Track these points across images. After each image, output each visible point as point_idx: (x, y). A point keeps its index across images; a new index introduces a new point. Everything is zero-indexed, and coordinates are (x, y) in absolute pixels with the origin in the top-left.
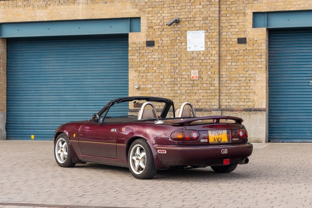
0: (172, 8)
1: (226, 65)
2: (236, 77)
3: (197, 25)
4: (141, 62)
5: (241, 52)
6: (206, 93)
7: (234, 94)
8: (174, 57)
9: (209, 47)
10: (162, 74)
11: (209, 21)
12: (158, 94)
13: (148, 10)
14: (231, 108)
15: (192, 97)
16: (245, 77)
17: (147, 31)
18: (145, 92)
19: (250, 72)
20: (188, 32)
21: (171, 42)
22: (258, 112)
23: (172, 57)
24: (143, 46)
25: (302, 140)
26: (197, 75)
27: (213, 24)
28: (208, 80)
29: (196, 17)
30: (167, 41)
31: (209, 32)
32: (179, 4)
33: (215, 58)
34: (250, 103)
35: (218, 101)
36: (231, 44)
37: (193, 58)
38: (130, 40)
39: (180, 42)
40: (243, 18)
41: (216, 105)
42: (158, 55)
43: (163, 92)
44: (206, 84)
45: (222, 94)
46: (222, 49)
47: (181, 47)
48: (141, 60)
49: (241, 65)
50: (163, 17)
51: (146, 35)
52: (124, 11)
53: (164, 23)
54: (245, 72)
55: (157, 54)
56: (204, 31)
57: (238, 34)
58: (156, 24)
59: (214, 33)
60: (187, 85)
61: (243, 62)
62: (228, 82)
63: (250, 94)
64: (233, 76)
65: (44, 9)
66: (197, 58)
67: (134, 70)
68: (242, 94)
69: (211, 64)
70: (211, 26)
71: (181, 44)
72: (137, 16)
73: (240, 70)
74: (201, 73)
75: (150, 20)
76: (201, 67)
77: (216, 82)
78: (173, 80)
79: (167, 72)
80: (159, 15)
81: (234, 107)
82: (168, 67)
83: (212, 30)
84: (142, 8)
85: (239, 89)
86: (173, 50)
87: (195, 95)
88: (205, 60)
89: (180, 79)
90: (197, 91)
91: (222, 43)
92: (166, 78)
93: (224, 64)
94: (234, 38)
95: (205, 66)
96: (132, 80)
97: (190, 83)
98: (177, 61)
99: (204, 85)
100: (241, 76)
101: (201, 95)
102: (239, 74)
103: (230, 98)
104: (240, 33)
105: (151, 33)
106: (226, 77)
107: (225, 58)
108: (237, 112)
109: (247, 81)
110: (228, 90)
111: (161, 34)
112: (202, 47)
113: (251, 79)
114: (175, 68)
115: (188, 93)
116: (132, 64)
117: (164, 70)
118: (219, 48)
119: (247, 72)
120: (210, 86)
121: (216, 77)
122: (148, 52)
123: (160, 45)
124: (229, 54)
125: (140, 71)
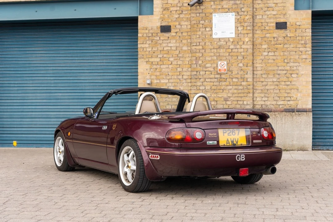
1: (262, 55)
2: (274, 70)
3: (225, 6)
4: (154, 52)
5: (280, 39)
6: (236, 89)
9: (241, 33)
10: (181, 67)
11: (240, 1)
14: (267, 108)
15: (219, 94)
16: (286, 70)
17: (161, 13)
19: (292, 64)
20: (213, 14)
21: (192, 26)
22: (303, 113)
23: (194, 45)
24: (157, 32)
26: (225, 68)
27: (246, 5)
28: (239, 73)
30: (187, 26)
31: (241, 15)
33: (248, 47)
34: (291, 103)
35: (252, 99)
36: (267, 30)
37: (220, 47)
38: (140, 25)
39: (203, 26)
41: (249, 105)
42: (175, 43)
43: (182, 88)
44: (237, 79)
45: (257, 91)
46: (256, 36)
47: (205, 33)
48: (154, 49)
49: (280, 56)
51: (161, 18)
53: (183, 4)
54: (285, 64)
55: (174, 41)
56: (234, 14)
57: (276, 18)
58: (173, 5)
59: (246, 16)
60: (212, 80)
61: (283, 52)
62: (264, 76)
64: (270, 68)
66: (225, 47)
67: (145, 62)
68: (281, 91)
69: (242, 54)
70: (243, 8)
71: (204, 29)
73: (279, 62)
74: (230, 65)
76: (230, 58)
77: (249, 76)
78: (195, 73)
79: (187, 63)
81: (272, 106)
82: (188, 57)
83: (244, 12)
85: (277, 85)
86: (195, 37)
87: (223, 91)
88: (236, 49)
89: (204, 72)
90: (224, 87)
91: (256, 28)
92: (186, 71)
93: (258, 54)
94: (271, 23)
95: (236, 56)
96: (143, 73)
97: (216, 77)
98: (200, 51)
99: (234, 80)
100: (280, 68)
101: (230, 91)
102: (278, 67)
104: (279, 16)
105: (167, 16)
106: (261, 70)
107: (259, 48)
108: (276, 113)
109: (288, 75)
110: (264, 86)
111: (179, 17)
112: (231, 33)
113: (294, 72)
114: (197, 59)
115: (214, 89)
116: (143, 53)
117: (183, 61)
118: (252, 35)
119: (288, 64)
120: (241, 81)
121: (250, 70)
122: (163, 39)
123: (179, 30)
124: (265, 41)
125: (152, 62)
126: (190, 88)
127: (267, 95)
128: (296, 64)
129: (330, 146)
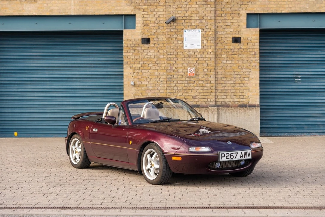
0: (169, 7)
1: (222, 63)
2: (231, 75)
3: (193, 24)
4: (136, 59)
5: (236, 50)
6: (202, 89)
7: (229, 91)
8: (170, 55)
9: (206, 45)
10: (158, 71)
11: (205, 20)
12: (154, 91)
13: (144, 7)
14: (226, 104)
15: (188, 94)
16: (240, 75)
17: (142, 28)
18: (140, 89)
19: (244, 70)
20: (184, 30)
21: (167, 40)
22: (253, 108)
23: (169, 55)
24: (139, 43)
25: (288, 134)
26: (194, 73)
27: (209, 24)
28: (204, 77)
29: (192, 17)
30: (163, 39)
31: (206, 31)
32: (176, 3)
33: (212, 56)
34: (244, 100)
35: (214, 97)
36: (226, 43)
37: (189, 56)
38: (125, 37)
39: (176, 40)
40: (238, 19)
41: (212, 101)
43: (159, 88)
44: (203, 81)
45: (218, 91)
46: (217, 48)
47: (177, 45)
49: (236, 64)
50: (159, 15)
51: (142, 32)
52: (119, 8)
53: (159, 21)
54: (239, 70)
55: (153, 51)
56: (200, 30)
57: (233, 34)
58: (151, 22)
59: (210, 32)
61: (238, 60)
62: (223, 79)
63: (244, 91)
64: (228, 73)
65: (32, 3)
66: (194, 57)
67: (129, 67)
68: (237, 91)
69: (207, 62)
70: (207, 26)
71: (177, 42)
72: (132, 13)
73: (235, 68)
74: (197, 70)
75: (145, 17)
76: (197, 64)
77: (212, 79)
78: (170, 76)
79: (163, 68)
80: (155, 13)
81: (230, 103)
82: (164, 64)
83: (208, 29)
84: (138, 6)
85: (234, 86)
86: (170, 48)
87: (192, 91)
88: (202, 58)
89: (177, 76)
90: (193, 87)
91: (217, 41)
92: (162, 75)
93: (219, 62)
94: (229, 38)
95: (202, 63)
96: (127, 76)
97: (186, 80)
98: (173, 59)
99: (200, 82)
100: (236, 73)
101: (197, 91)
102: (234, 72)
103: (225, 95)
104: (235, 33)
105: (147, 31)
106: (221, 75)
107: (220, 57)
108: (233, 108)
109: (242, 79)
110: (224, 87)
111: (157, 32)
112: (198, 45)
113: (246, 76)
114: (171, 65)
115: (184, 90)
116: (127, 60)
117: (160, 67)
118: (214, 47)
119: (242, 70)
120: (206, 83)
121: (212, 75)
122: (144, 49)
123: (156, 42)
124: (224, 52)
125: (135, 68)
126: (165, 88)
127: (225, 94)
128: (248, 70)
129: (273, 133)
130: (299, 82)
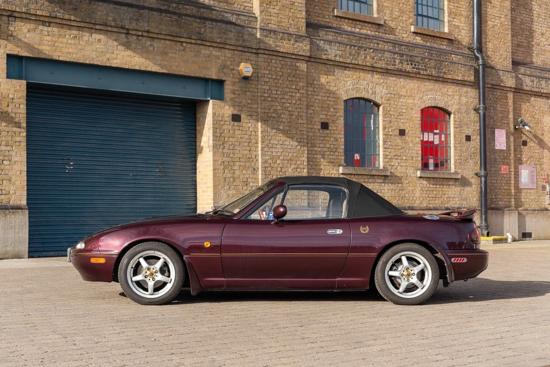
19: (3, 148)
22: (18, 210)
34: (3, 197)
63: (3, 183)
128: (8, 148)
130: (71, 172)
